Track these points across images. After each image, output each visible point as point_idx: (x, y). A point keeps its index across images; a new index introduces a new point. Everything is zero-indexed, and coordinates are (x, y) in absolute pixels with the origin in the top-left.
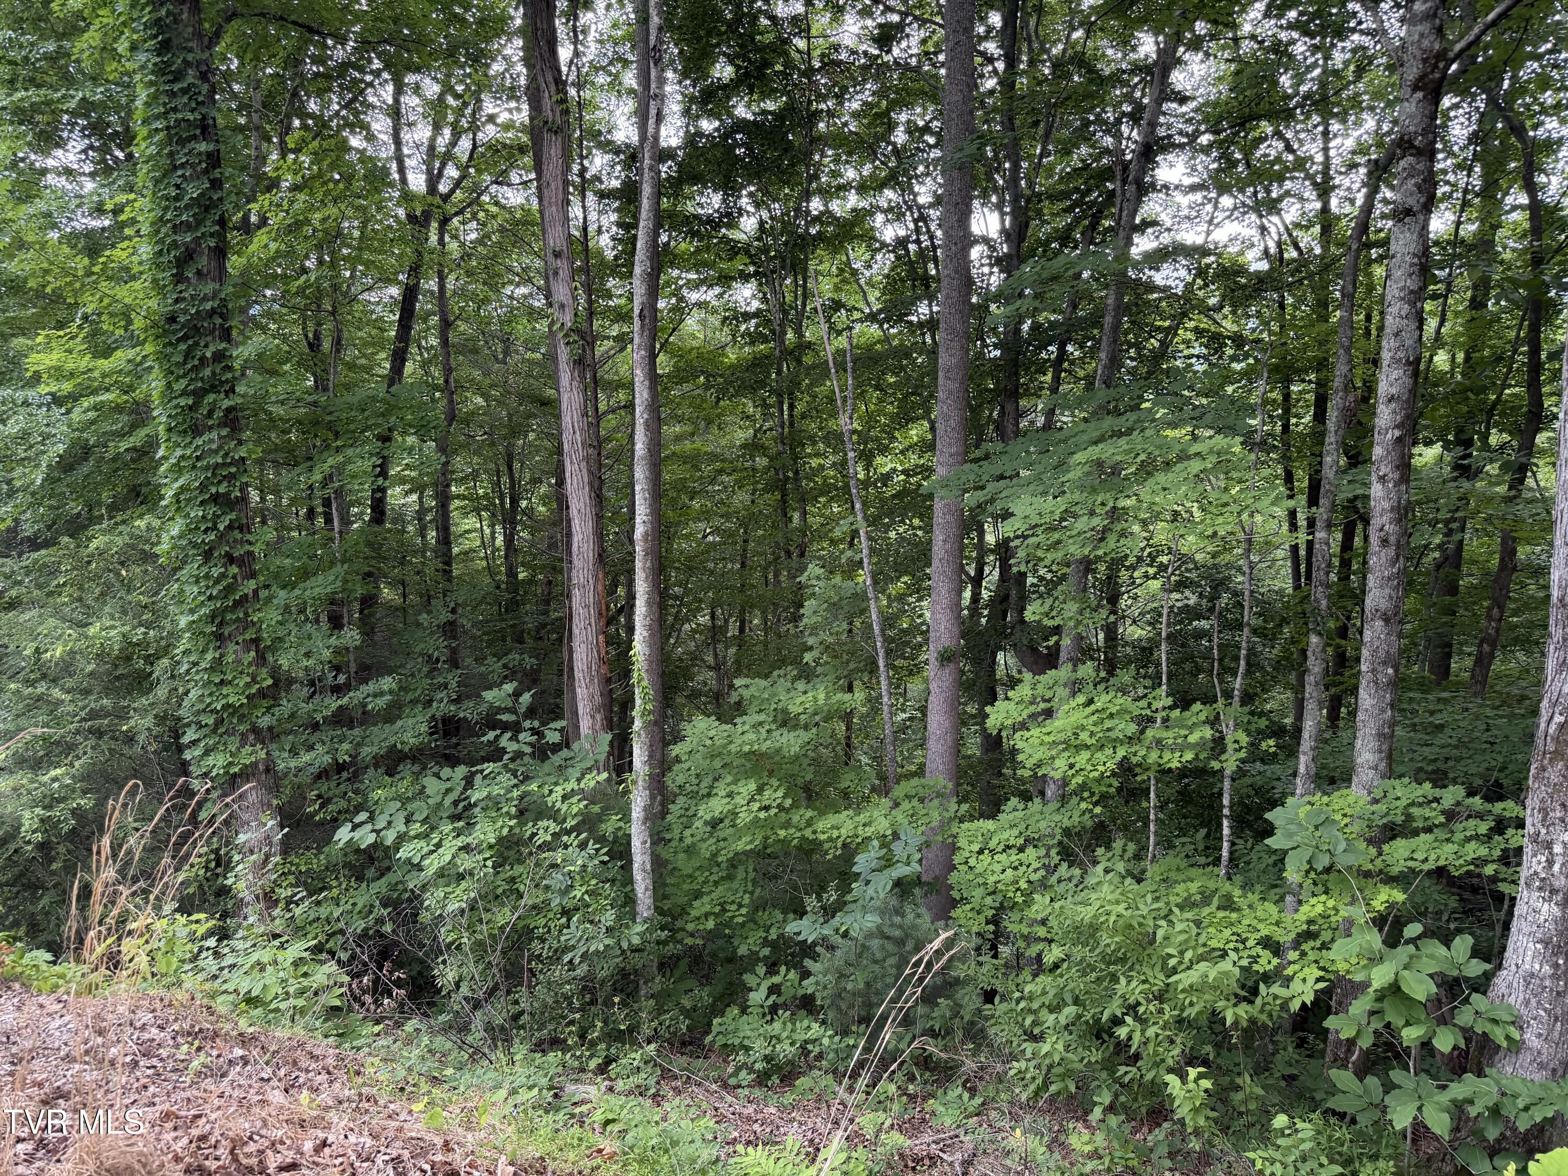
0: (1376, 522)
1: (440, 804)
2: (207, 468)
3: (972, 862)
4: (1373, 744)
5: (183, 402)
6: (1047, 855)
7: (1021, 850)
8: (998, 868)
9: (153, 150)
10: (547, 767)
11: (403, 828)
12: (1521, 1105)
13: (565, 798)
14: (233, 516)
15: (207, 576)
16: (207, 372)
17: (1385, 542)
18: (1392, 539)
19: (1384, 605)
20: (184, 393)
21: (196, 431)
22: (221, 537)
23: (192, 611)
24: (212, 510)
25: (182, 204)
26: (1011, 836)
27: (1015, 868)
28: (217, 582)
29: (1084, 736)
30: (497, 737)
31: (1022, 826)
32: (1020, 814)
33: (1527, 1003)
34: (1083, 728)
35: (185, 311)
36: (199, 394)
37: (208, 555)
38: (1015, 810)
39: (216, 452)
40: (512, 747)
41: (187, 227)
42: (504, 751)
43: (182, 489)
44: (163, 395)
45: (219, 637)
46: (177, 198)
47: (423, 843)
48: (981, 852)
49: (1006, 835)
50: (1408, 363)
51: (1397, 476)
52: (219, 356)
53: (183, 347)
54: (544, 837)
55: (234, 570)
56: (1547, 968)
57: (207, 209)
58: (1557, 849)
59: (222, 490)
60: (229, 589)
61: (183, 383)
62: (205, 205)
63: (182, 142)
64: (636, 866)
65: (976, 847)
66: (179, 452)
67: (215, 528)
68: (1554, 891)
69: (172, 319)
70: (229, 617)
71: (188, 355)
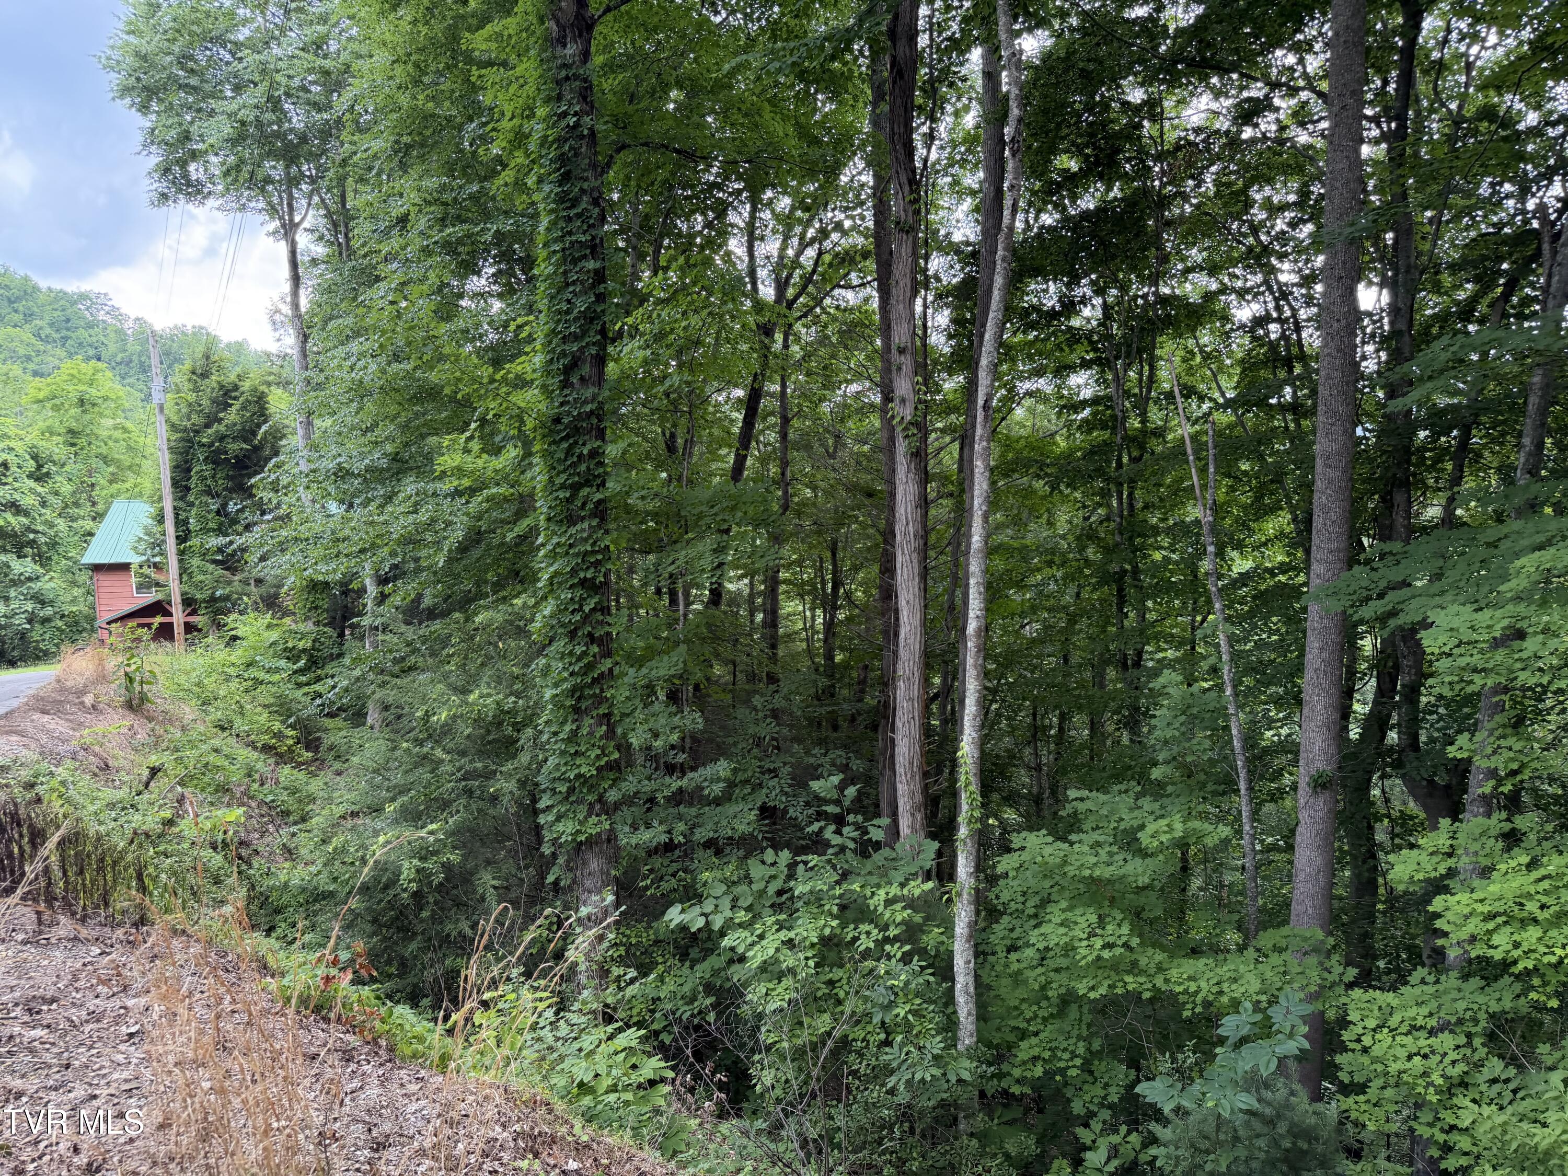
1: (763, 892)
2: (577, 555)
3: (1367, 1041)
5: (562, 494)
6: (1469, 1044)
7: (1432, 1033)
8: (1402, 1053)
9: (551, 269)
10: (869, 865)
11: (729, 914)
13: (889, 902)
14: (596, 600)
15: (571, 653)
16: (583, 467)
20: (563, 487)
21: (571, 520)
22: (586, 618)
23: (556, 685)
24: (579, 592)
25: (571, 317)
26: (1419, 1014)
27: (1425, 1057)
28: (579, 659)
29: (1532, 907)
30: (821, 829)
31: (1434, 1005)
32: (1430, 989)
34: (1529, 896)
35: (569, 413)
36: (575, 488)
37: (572, 634)
38: (1423, 982)
39: (585, 540)
40: (836, 840)
41: (576, 338)
42: (828, 844)
43: (556, 574)
44: (545, 488)
45: (576, 710)
46: (568, 312)
47: (746, 933)
49: (1412, 1012)
52: (594, 453)
53: (565, 445)
54: (865, 943)
55: (595, 649)
57: (592, 320)
59: (589, 576)
60: (590, 667)
61: (563, 477)
62: (590, 317)
63: (575, 261)
64: (958, 986)
65: (1372, 1023)
66: (555, 540)
67: (580, 609)
69: (557, 420)
70: (587, 692)
71: (569, 452)
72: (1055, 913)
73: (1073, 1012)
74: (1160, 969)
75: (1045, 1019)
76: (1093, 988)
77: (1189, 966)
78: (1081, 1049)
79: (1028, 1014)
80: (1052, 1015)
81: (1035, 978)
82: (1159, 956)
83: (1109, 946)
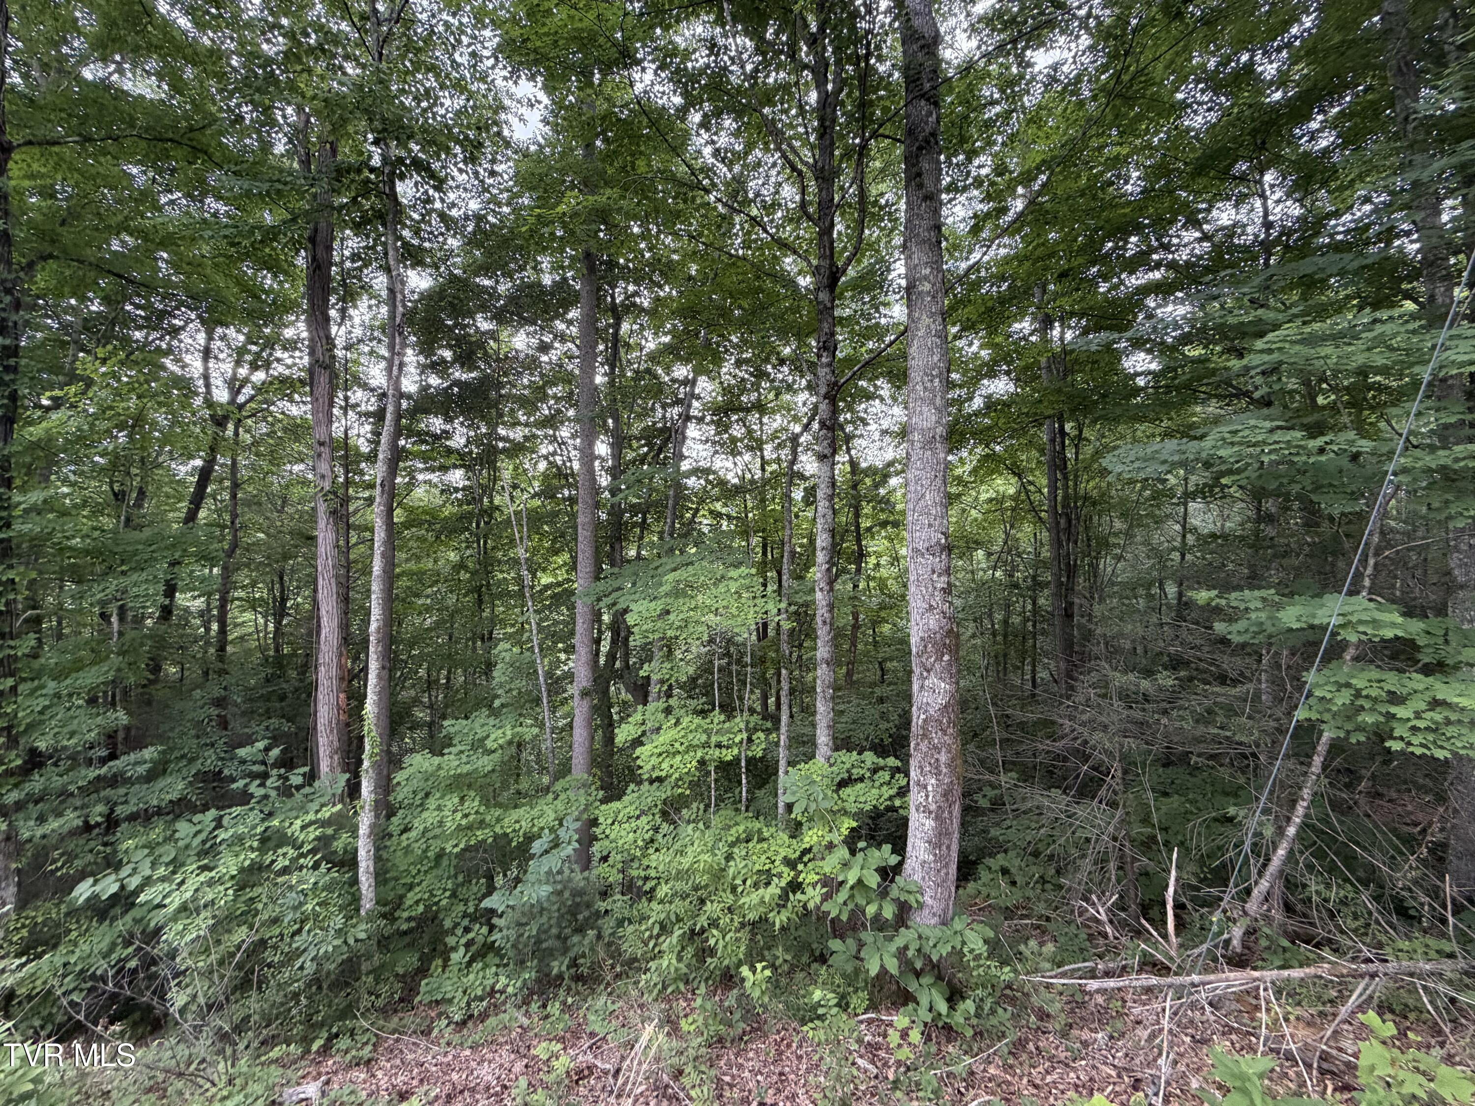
0: (819, 612)
1: (187, 847)
3: (608, 832)
4: (825, 732)
6: (654, 819)
7: (638, 818)
10: (290, 803)
11: (148, 872)
12: (931, 944)
13: (303, 828)
17: (824, 622)
18: (828, 621)
19: (826, 655)
26: (631, 810)
29: (677, 746)
30: (246, 785)
31: (638, 802)
40: (261, 792)
42: (252, 796)
47: (166, 885)
48: (613, 824)
54: (281, 863)
56: (931, 857)
64: (361, 870)
72: (432, 803)
73: (445, 862)
74: (498, 820)
75: (426, 872)
76: (456, 845)
77: (515, 814)
78: (450, 886)
79: (414, 872)
80: (431, 868)
81: (418, 848)
82: (498, 812)
83: (466, 816)
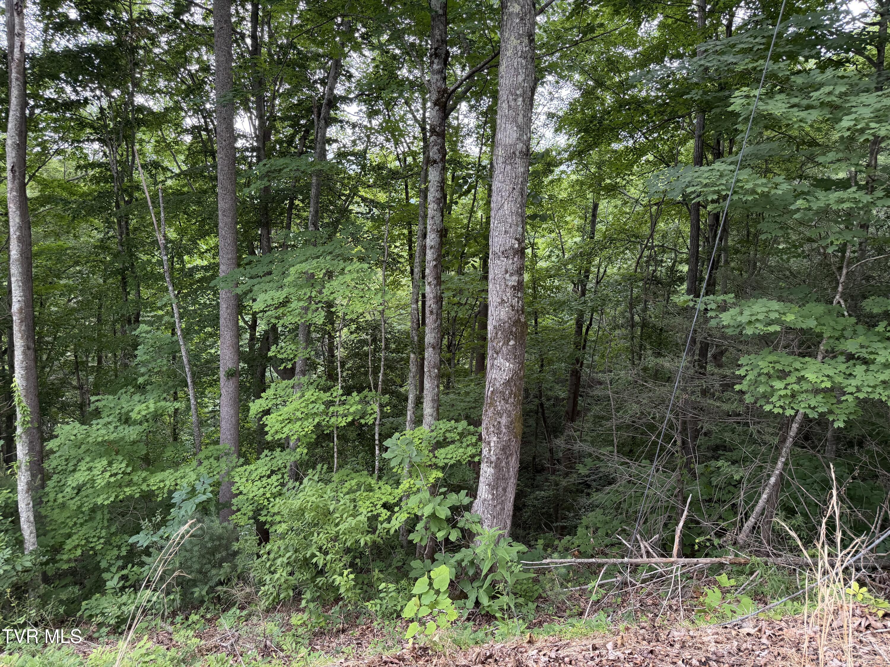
0: (428, 303)
3: (242, 488)
4: (430, 404)
8: (256, 489)
18: (435, 311)
26: (263, 471)
27: (265, 487)
32: (269, 458)
33: (484, 512)
34: (298, 410)
38: (266, 456)
48: (246, 482)
49: (260, 471)
50: (438, 231)
51: (435, 282)
56: (490, 496)
58: (492, 444)
64: (22, 520)
65: (244, 480)
68: (491, 462)
72: (83, 466)
73: (99, 515)
74: (144, 480)
75: (82, 524)
78: (104, 533)
79: (71, 524)
80: (86, 521)
82: (144, 474)
83: (114, 475)
